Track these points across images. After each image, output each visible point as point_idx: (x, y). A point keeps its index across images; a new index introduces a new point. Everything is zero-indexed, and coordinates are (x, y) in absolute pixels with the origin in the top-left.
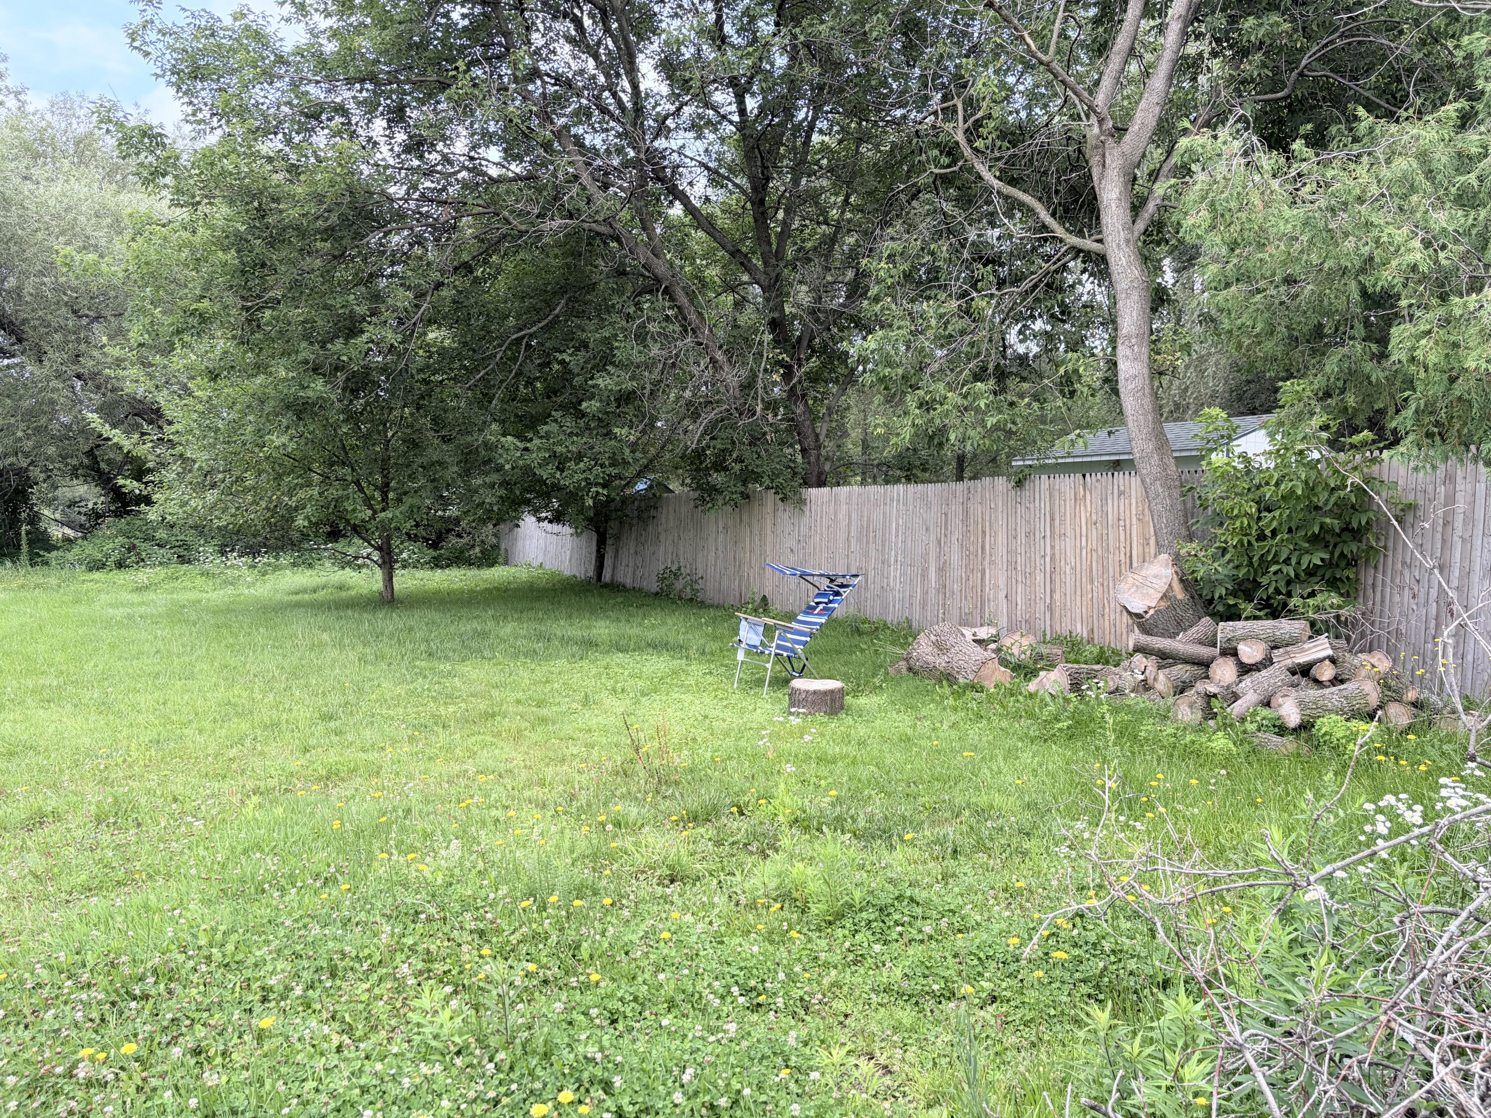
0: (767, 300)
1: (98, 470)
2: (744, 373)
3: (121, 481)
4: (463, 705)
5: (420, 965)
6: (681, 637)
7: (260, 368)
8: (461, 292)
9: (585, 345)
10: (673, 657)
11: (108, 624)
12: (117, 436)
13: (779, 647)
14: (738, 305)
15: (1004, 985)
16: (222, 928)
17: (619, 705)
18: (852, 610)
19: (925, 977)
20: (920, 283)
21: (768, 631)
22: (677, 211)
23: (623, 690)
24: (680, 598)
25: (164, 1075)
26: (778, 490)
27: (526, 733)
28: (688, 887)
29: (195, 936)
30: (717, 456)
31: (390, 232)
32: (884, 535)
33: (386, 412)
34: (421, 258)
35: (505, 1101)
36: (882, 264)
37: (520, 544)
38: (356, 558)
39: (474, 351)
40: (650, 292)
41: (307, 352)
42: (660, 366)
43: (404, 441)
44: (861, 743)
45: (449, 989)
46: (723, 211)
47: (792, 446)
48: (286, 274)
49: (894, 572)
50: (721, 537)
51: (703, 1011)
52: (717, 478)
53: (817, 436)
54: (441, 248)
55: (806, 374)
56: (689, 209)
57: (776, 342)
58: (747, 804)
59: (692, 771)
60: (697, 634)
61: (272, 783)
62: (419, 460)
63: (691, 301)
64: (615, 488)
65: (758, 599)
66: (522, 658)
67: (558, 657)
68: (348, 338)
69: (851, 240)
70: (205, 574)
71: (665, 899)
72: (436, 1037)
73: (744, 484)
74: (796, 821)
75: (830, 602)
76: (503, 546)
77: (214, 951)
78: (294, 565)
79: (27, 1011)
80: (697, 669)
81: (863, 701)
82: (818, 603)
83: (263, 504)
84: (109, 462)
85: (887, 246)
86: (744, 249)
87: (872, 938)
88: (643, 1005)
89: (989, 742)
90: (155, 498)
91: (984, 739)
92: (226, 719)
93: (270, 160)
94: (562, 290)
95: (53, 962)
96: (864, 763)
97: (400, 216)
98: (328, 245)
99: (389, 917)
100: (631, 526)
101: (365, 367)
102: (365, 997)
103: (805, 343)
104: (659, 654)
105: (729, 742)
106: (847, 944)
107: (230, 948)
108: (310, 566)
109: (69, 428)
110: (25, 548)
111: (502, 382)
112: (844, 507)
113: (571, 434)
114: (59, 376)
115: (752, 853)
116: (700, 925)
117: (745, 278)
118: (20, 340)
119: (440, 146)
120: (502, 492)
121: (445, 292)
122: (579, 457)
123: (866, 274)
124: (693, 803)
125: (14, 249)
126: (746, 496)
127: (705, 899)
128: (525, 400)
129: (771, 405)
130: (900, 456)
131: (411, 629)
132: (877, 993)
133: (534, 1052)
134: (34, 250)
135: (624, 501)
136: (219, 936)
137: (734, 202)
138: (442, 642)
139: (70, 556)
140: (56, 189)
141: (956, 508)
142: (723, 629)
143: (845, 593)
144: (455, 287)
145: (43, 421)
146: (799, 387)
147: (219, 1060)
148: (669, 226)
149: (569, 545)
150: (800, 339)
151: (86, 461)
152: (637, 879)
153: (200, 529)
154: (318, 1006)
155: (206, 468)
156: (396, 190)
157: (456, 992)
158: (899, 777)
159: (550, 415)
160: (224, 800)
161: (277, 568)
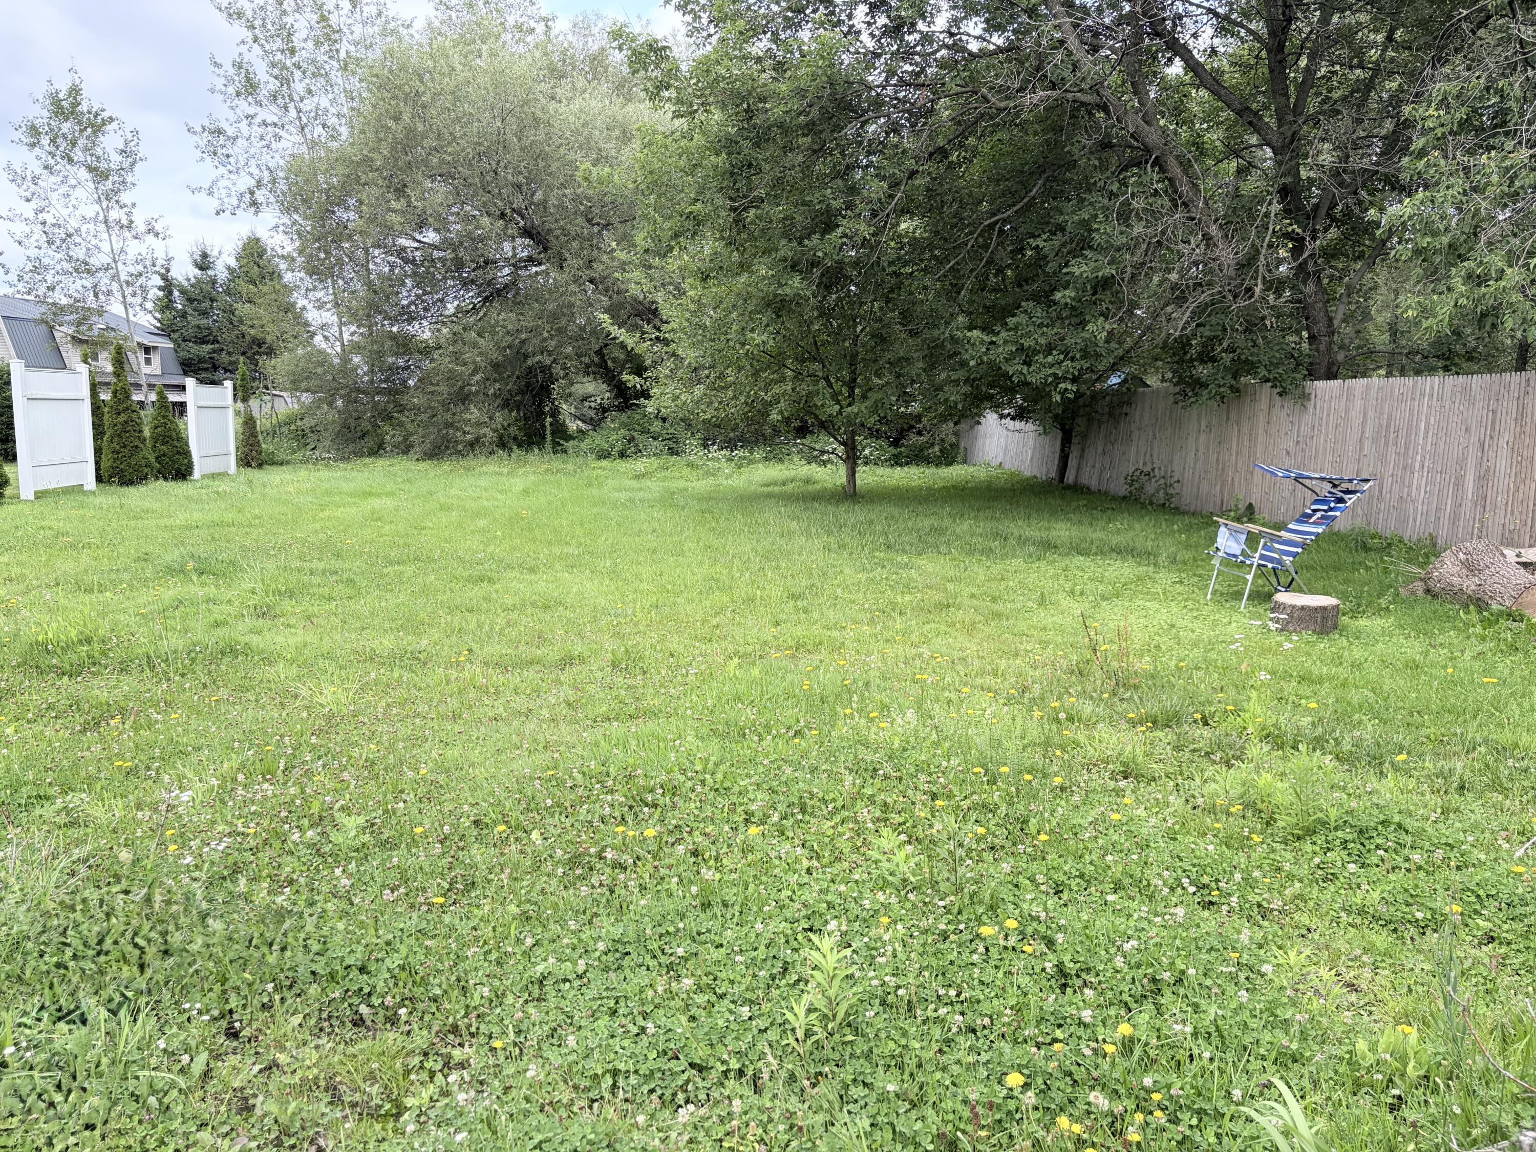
0: (1279, 163)
1: (606, 368)
2: (1244, 249)
3: (625, 377)
4: (919, 595)
5: (878, 814)
6: (1150, 543)
7: (744, 267)
8: (935, 179)
9: (1062, 228)
10: (1139, 564)
11: (615, 505)
12: (621, 334)
13: (1262, 557)
14: (1242, 172)
15: (1506, 927)
16: (713, 759)
17: (1077, 607)
18: (1359, 522)
19: (1408, 904)
20: (1480, 130)
21: (1252, 540)
22: (1176, 69)
23: (1082, 593)
24: (1151, 503)
25: (670, 867)
26: (1275, 382)
27: (980, 626)
28: (1142, 785)
29: (692, 763)
30: (1204, 345)
31: (867, 121)
32: (1408, 435)
33: (856, 306)
34: (896, 146)
35: (953, 937)
36: (1431, 112)
37: (980, 442)
38: (823, 452)
39: (946, 240)
40: (1138, 165)
41: (786, 249)
42: (1144, 246)
43: (873, 336)
44: (1356, 666)
45: (903, 837)
46: (1232, 64)
47: (1298, 332)
48: (769, 173)
49: (1418, 480)
50: (1203, 437)
51: (1151, 898)
52: (1203, 371)
53: (1330, 320)
54: (917, 134)
55: (1322, 248)
56: (1192, 65)
57: (1287, 212)
58: (1212, 716)
59: (1153, 677)
60: (1169, 541)
61: (749, 649)
62: (887, 355)
63: (1186, 172)
64: (1085, 382)
65: (1242, 507)
66: (977, 554)
67: (1013, 556)
68: (824, 233)
69: (1393, 85)
70: (690, 465)
71: (1119, 793)
72: (892, 874)
73: (1235, 377)
74: (1268, 736)
75: (1331, 509)
76: (962, 445)
77: (708, 776)
78: (766, 459)
79: (567, 804)
80: (1165, 578)
81: (1362, 622)
82: (1315, 511)
83: (742, 399)
84: (614, 360)
85: (1439, 88)
86: (1254, 106)
87: (1347, 859)
88: (1088, 882)
89: (1523, 678)
90: (652, 392)
91: (1518, 673)
92: (710, 591)
93: (759, 60)
94: (1041, 170)
95: (585, 769)
96: (1357, 687)
97: (878, 103)
98: (809, 139)
99: (851, 771)
100: (1100, 423)
101: (840, 262)
102: (831, 831)
103: (1323, 211)
104: (1124, 560)
105: (1197, 653)
106: (1317, 860)
107: (719, 776)
108: (781, 460)
109: (582, 329)
110: (549, 437)
111: (972, 271)
112: (1358, 403)
113: (1041, 326)
114: (576, 280)
115: (1214, 762)
116: (1153, 821)
117: (1254, 140)
118: (546, 249)
119: (921, 26)
120: (967, 389)
121: (918, 181)
122: (1049, 350)
123: (1408, 124)
124: (1151, 707)
125: (542, 164)
126: (1235, 390)
127: (1159, 796)
128: (995, 290)
129: (1276, 286)
130: (1438, 342)
131: (871, 523)
132: (1349, 913)
133: (981, 902)
134: (557, 164)
135: (1094, 396)
136: (711, 765)
137: (1246, 53)
138: (900, 536)
139: (583, 445)
140: (576, 106)
141: (1509, 406)
142: (1198, 537)
143: (1351, 499)
144: (929, 174)
145: (563, 322)
146: (1311, 264)
147: (712, 862)
148: (1165, 86)
149: (1031, 444)
150: (1317, 207)
151: (596, 359)
152: (1089, 771)
153: (688, 423)
154: (791, 834)
155: (694, 365)
156: (875, 78)
157: (909, 842)
158: (1401, 704)
159: (1019, 306)
160: (710, 659)
161: (751, 462)
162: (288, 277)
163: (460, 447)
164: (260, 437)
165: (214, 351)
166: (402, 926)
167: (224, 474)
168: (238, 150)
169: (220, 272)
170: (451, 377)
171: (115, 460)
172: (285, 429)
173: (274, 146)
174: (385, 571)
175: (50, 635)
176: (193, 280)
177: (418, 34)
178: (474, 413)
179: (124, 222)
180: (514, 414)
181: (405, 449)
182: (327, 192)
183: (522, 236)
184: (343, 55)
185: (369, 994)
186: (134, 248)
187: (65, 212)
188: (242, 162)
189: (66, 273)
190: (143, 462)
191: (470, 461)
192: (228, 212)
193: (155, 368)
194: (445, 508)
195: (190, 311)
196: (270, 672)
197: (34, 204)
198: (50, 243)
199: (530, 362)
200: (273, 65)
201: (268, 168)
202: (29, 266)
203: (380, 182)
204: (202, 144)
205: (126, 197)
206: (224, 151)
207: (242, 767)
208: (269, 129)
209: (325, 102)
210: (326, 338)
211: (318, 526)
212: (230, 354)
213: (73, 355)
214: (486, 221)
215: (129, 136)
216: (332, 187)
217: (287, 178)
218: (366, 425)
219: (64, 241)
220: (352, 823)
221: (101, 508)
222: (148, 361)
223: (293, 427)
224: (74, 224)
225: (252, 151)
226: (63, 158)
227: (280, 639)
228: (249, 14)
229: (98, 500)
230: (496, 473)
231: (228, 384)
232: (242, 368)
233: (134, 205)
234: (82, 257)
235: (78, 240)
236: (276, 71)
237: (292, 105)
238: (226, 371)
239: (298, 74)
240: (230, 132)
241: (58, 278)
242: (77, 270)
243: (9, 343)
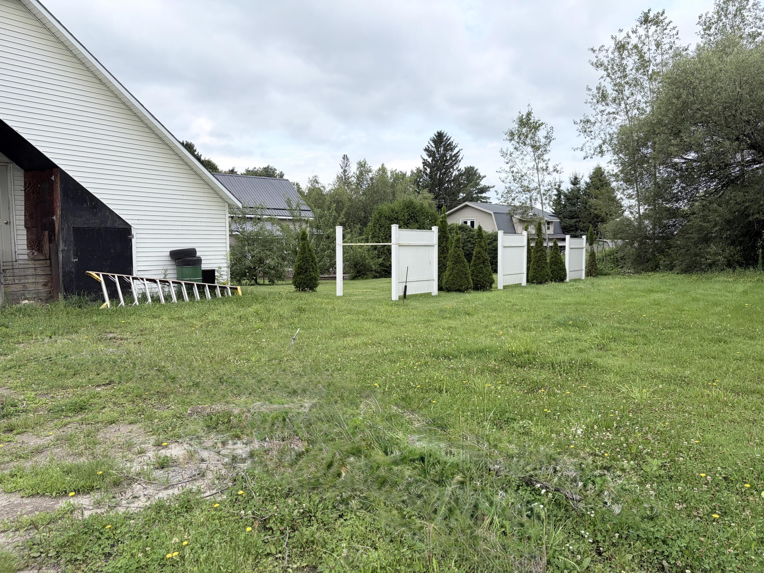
110: (760, 261)
162: (614, 184)
163: (703, 267)
164: (597, 262)
165: (577, 222)
166: (685, 525)
167: (579, 280)
168: (595, 129)
169: (582, 185)
170: (701, 229)
171: (535, 273)
172: (608, 258)
173: (612, 123)
174: (663, 332)
175: (514, 348)
176: (570, 190)
177: (692, 52)
178: (713, 248)
179: (544, 168)
180: (738, 248)
181: (671, 268)
182: (637, 141)
183: (748, 148)
184: (650, 72)
185: (668, 556)
186: (548, 179)
187: (521, 167)
188: (597, 132)
189: (519, 192)
190: (546, 274)
191: (709, 275)
192: (589, 158)
193: (551, 231)
194: (696, 300)
195: (567, 204)
196: (607, 377)
197: (509, 165)
198: (514, 180)
199: (751, 218)
200: (615, 85)
201: (610, 134)
202: (506, 191)
203: (666, 131)
204: (580, 128)
205: (546, 157)
206: (590, 130)
207: (596, 422)
208: (611, 115)
209: (639, 97)
210: (631, 213)
211: (626, 306)
212: (584, 223)
213: (519, 228)
214: (727, 143)
215: (549, 130)
216: (640, 138)
217: (617, 138)
218: (649, 256)
219: (520, 179)
220: (656, 463)
221: (529, 293)
222: (548, 228)
223: (612, 257)
224: (524, 171)
225: (602, 127)
226: (522, 143)
227: (610, 361)
228: (606, 63)
229: (527, 290)
230: (725, 281)
231: (584, 237)
232: (591, 229)
233: (549, 160)
234: (526, 185)
235: (525, 177)
236: (617, 88)
237: (623, 102)
238: (581, 231)
239: (627, 87)
240: (593, 120)
241: (516, 195)
242: (524, 191)
243: (495, 224)
